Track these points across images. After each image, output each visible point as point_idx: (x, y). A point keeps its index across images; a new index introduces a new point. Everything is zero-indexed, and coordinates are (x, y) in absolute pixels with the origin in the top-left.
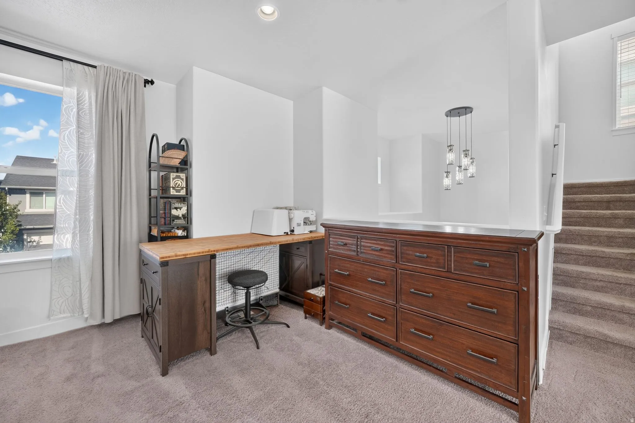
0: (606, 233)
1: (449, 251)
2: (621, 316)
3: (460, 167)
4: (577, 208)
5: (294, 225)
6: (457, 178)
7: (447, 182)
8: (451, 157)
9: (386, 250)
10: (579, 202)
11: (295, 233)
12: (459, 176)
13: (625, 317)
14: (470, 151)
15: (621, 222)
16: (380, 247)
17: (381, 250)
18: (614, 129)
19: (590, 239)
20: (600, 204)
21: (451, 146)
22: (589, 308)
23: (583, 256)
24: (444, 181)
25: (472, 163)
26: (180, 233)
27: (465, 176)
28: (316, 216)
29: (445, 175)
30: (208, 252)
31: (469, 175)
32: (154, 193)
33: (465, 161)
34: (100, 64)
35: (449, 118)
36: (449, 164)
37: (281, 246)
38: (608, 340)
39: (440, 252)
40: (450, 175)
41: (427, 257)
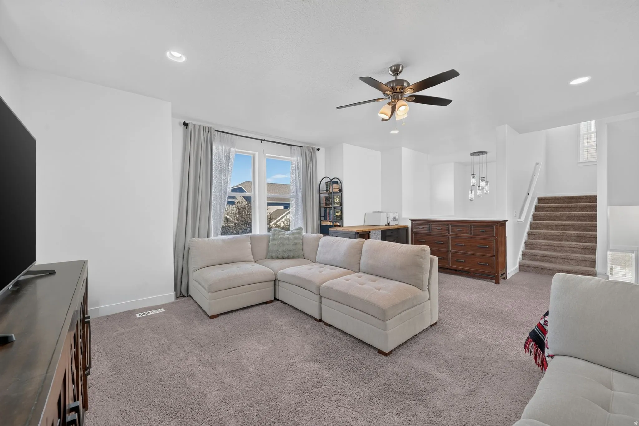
0: (554, 224)
1: (471, 227)
2: (551, 259)
3: (479, 186)
4: (547, 211)
5: (389, 220)
6: (478, 194)
7: (471, 196)
8: (473, 181)
9: (444, 229)
10: (547, 208)
11: (390, 225)
12: (479, 192)
13: (553, 259)
14: (485, 178)
15: (565, 218)
16: (441, 228)
17: (442, 229)
18: (579, 162)
19: (548, 227)
20: (557, 209)
21: (473, 175)
22: (539, 257)
23: (542, 235)
24: (469, 195)
25: (487, 185)
26: (339, 224)
27: (483, 192)
28: (399, 217)
29: (470, 191)
30: (368, 230)
31: (485, 192)
32: (322, 205)
33: (483, 184)
34: (304, 145)
35: (472, 156)
36: (472, 185)
37: (382, 231)
38: (542, 267)
39: (467, 228)
40: (473, 192)
41: (462, 230)
